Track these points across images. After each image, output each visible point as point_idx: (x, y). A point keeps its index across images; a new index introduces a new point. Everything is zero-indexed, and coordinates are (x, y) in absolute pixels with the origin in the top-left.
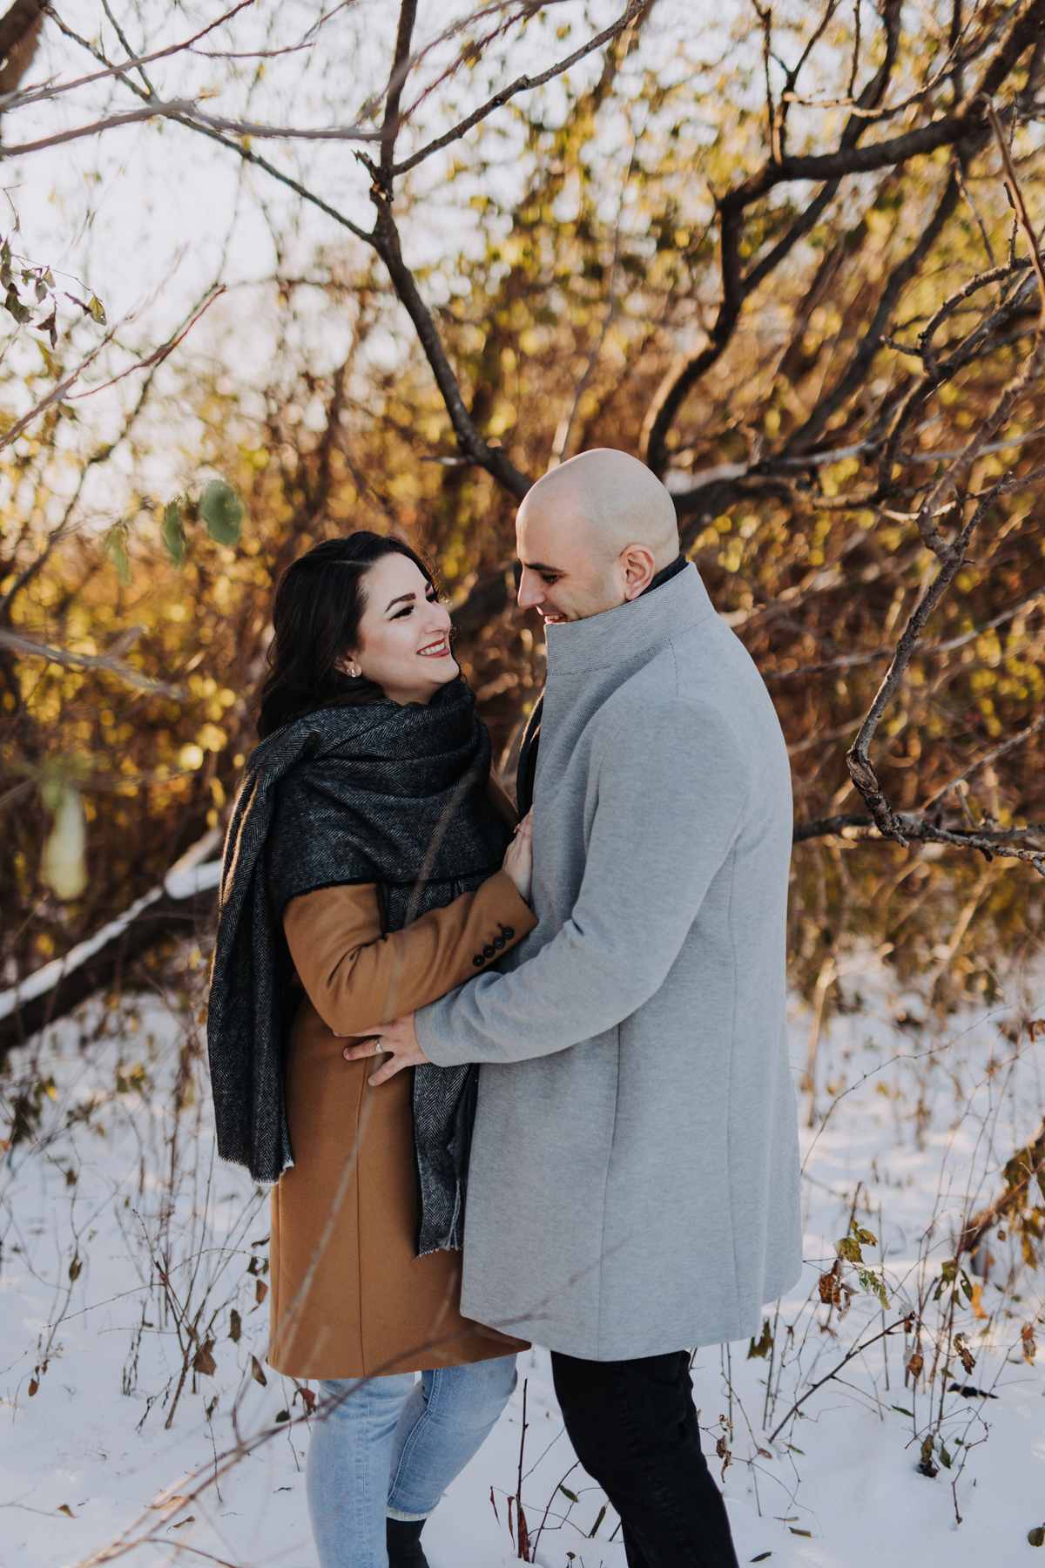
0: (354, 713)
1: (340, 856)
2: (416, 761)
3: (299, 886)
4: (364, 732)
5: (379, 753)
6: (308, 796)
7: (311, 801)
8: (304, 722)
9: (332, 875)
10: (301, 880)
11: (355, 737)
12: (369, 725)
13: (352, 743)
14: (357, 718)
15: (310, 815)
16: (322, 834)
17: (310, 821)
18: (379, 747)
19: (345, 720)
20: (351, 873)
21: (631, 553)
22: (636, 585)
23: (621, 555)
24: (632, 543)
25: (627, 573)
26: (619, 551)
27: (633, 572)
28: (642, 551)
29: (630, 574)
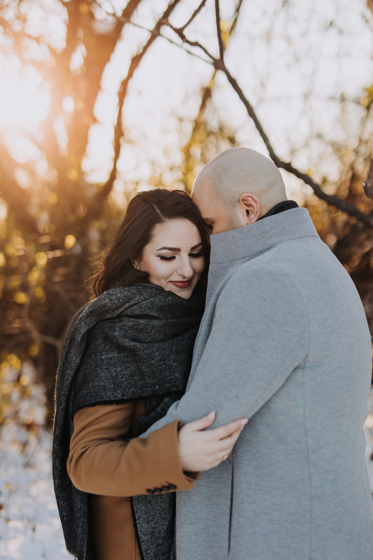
0: (139, 289)
1: (118, 384)
2: (174, 320)
3: (90, 400)
4: (143, 301)
5: (152, 314)
6: (104, 343)
7: (105, 346)
8: (108, 294)
9: (110, 396)
10: (92, 397)
11: (138, 303)
12: (147, 297)
13: (135, 307)
14: (140, 292)
15: (103, 355)
16: (107, 369)
17: (102, 359)
18: (152, 310)
19: (133, 293)
20: (122, 395)
21: (243, 199)
22: (251, 217)
23: (239, 201)
24: (243, 193)
25: (247, 212)
26: (237, 199)
27: (250, 210)
28: (249, 196)
29: (250, 212)
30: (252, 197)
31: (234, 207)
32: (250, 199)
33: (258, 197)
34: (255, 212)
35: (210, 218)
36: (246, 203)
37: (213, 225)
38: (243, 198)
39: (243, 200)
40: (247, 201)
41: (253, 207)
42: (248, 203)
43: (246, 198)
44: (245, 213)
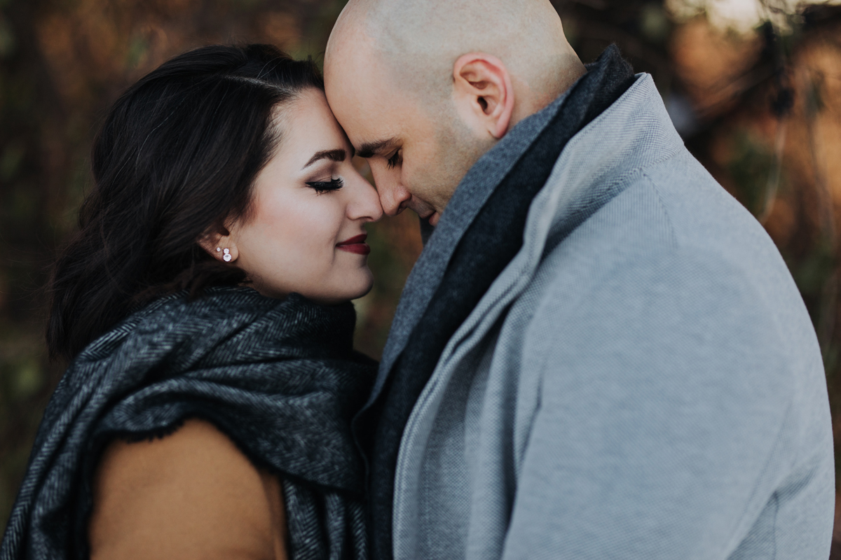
21: (463, 71)
22: (495, 113)
23: (454, 80)
24: (459, 57)
25: (482, 101)
26: (449, 75)
27: (488, 96)
28: (477, 61)
29: (489, 101)
30: (484, 62)
31: (446, 96)
32: (479, 67)
33: (500, 58)
34: (502, 97)
35: (389, 138)
36: (472, 79)
37: (402, 152)
38: (463, 68)
39: (464, 74)
40: (473, 73)
41: (494, 85)
42: (478, 79)
43: (470, 68)
44: (478, 107)
